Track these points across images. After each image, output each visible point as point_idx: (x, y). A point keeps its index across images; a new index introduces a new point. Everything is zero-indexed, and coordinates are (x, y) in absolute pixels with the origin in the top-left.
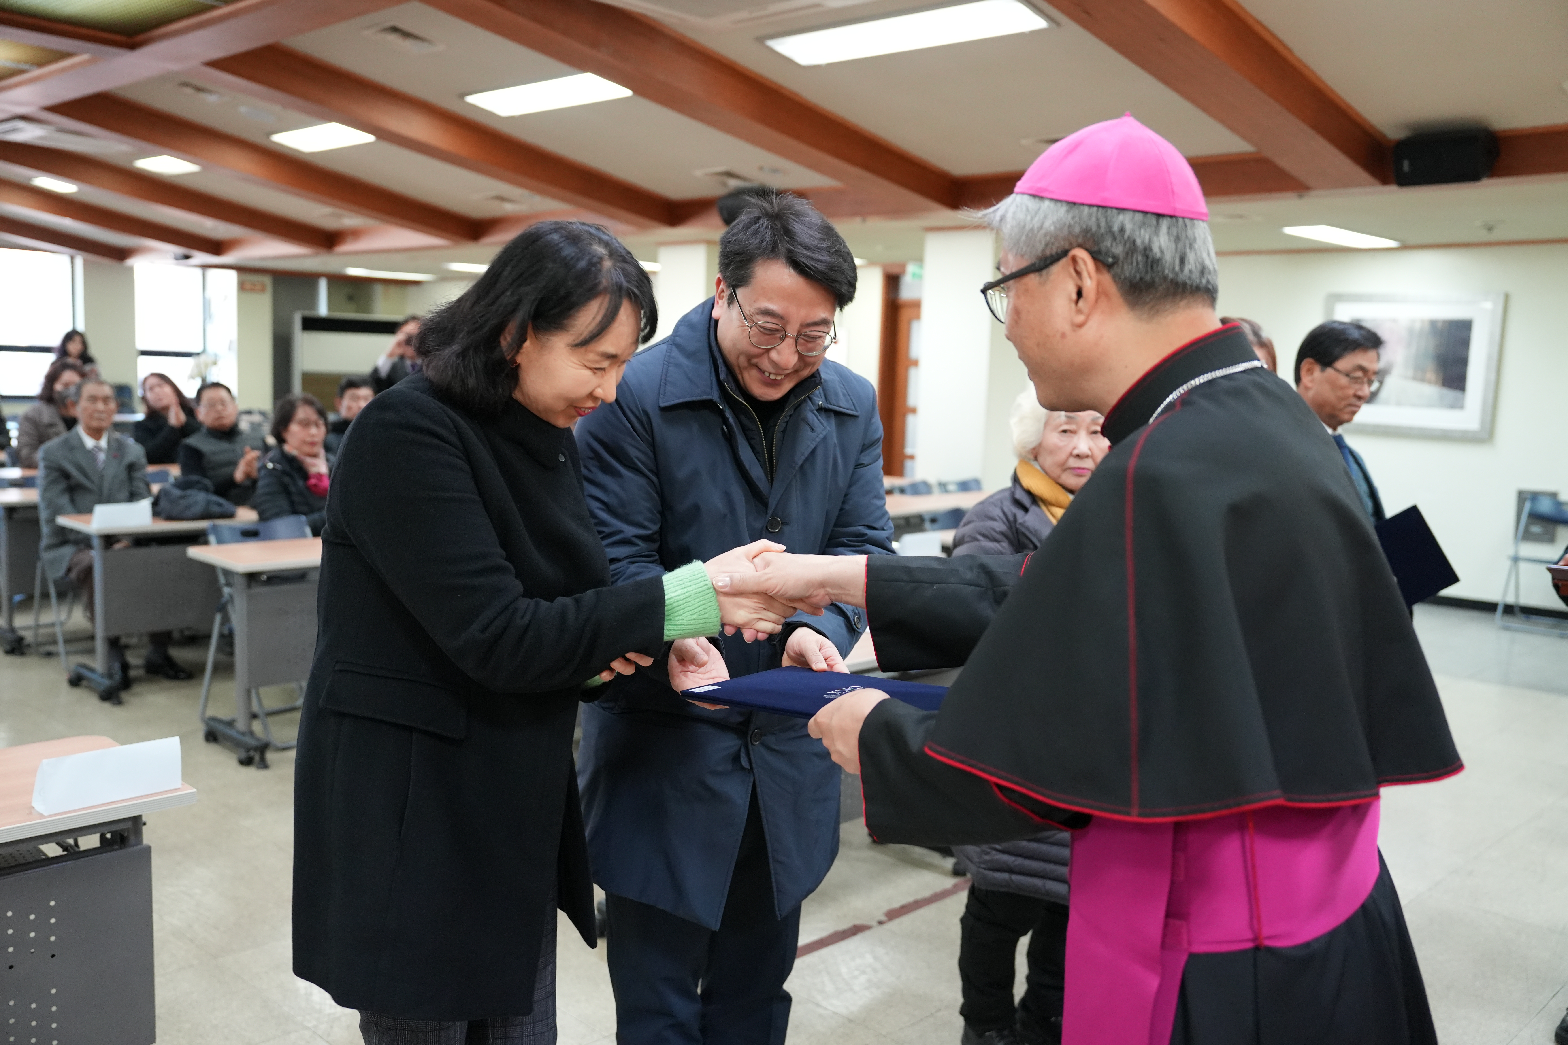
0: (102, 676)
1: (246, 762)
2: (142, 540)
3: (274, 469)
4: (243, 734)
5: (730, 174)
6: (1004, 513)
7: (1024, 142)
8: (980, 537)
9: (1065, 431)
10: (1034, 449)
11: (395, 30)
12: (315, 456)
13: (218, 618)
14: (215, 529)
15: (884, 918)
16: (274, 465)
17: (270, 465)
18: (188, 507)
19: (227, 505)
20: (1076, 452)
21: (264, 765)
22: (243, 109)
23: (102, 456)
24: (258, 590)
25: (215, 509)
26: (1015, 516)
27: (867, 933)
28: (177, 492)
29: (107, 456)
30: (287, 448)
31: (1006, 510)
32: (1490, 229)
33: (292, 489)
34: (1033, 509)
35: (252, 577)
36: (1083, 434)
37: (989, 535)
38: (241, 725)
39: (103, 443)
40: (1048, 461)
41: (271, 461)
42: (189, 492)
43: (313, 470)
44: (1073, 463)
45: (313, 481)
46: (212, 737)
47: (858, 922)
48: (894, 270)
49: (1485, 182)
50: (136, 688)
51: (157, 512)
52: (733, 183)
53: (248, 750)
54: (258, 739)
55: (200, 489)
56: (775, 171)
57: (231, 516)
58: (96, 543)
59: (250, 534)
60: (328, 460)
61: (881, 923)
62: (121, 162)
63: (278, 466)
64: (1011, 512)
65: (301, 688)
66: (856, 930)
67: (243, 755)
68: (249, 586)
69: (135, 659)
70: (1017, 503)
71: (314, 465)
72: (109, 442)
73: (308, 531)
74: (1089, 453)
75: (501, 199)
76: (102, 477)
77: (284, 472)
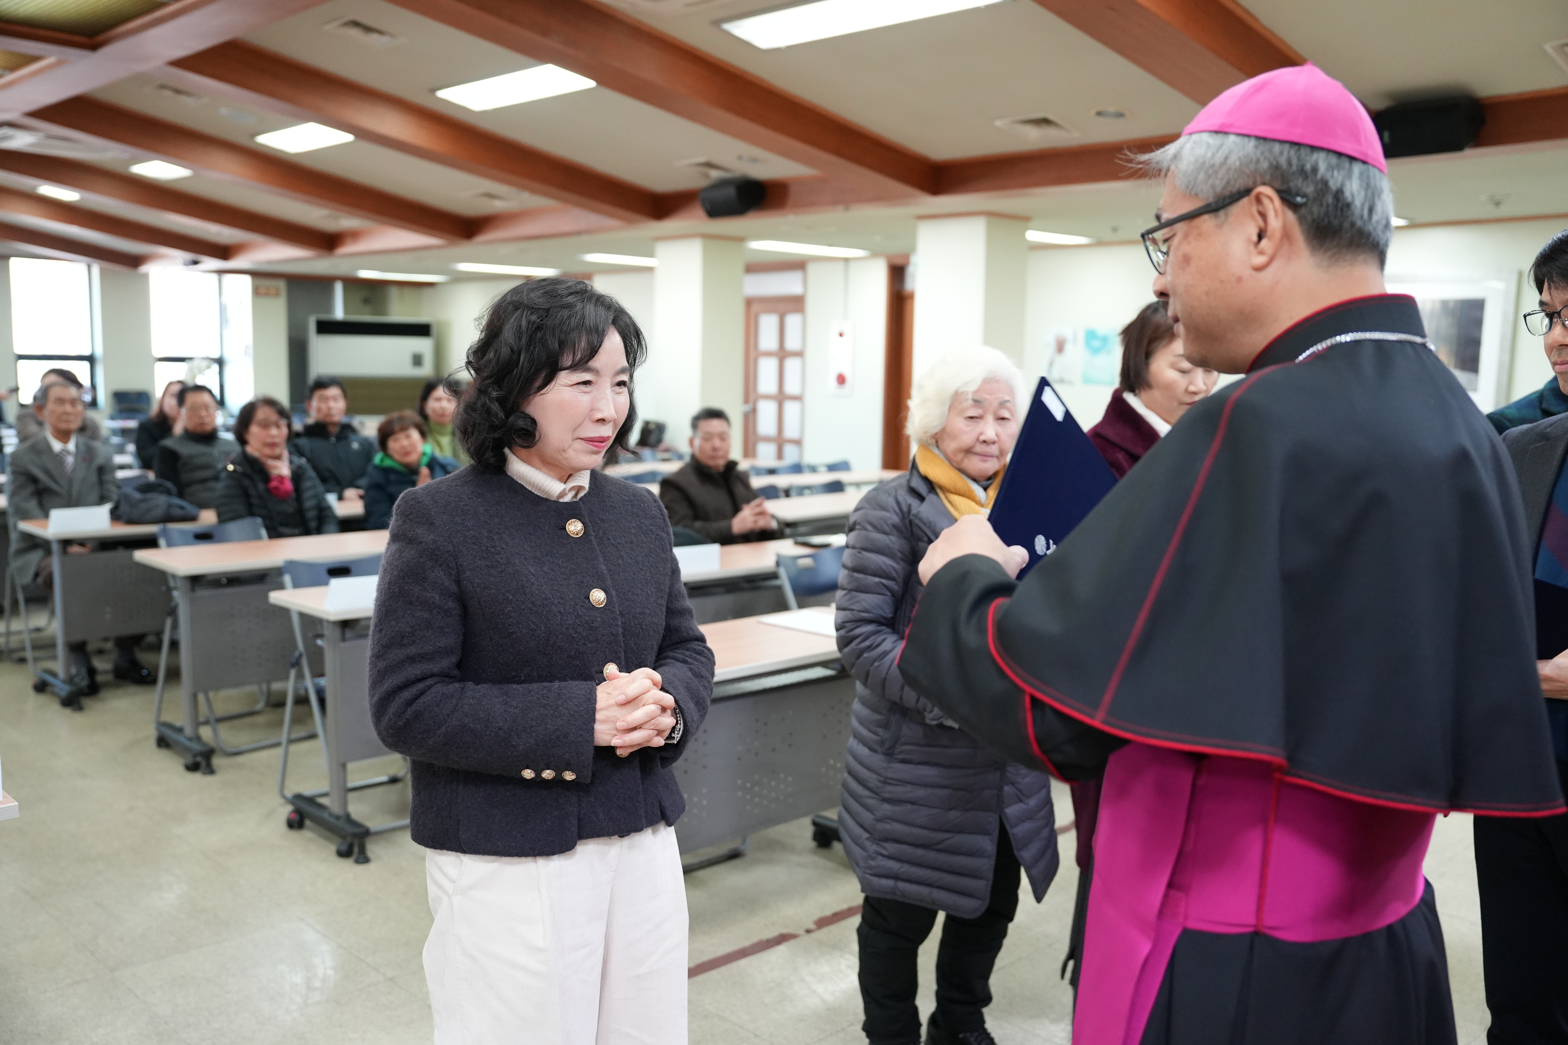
0: (64, 682)
1: (193, 768)
2: (106, 544)
3: (234, 471)
4: (190, 739)
5: (709, 165)
6: (898, 503)
7: (998, 123)
8: (869, 527)
9: (972, 418)
10: (936, 434)
11: (356, 24)
12: (278, 458)
13: (169, 622)
14: (165, 533)
15: (812, 926)
16: (235, 468)
17: (231, 467)
18: (148, 510)
19: (190, 509)
20: (982, 438)
21: (210, 770)
22: (224, 111)
23: (70, 460)
24: (203, 593)
25: (177, 512)
26: (910, 506)
27: (792, 943)
28: (137, 495)
29: (76, 461)
30: (249, 449)
31: (900, 499)
32: (1497, 204)
33: (252, 491)
34: (931, 498)
35: (196, 581)
36: (990, 418)
37: (879, 527)
38: (188, 731)
39: (71, 446)
40: (951, 446)
41: (232, 463)
42: (150, 495)
43: (275, 472)
44: (979, 448)
45: (274, 484)
46: (163, 742)
47: (785, 931)
48: (898, 261)
49: (1468, 152)
50: (104, 694)
51: (116, 516)
52: (715, 174)
53: (195, 756)
54: (204, 744)
55: (162, 492)
56: (754, 160)
57: (193, 518)
58: (55, 548)
59: (204, 537)
60: (291, 462)
61: (808, 931)
62: (117, 168)
63: (239, 468)
64: (906, 502)
65: (261, 691)
66: (782, 939)
67: (190, 760)
68: (193, 590)
69: (102, 665)
70: (914, 492)
71: (276, 468)
72: (77, 446)
73: (264, 532)
74: (996, 439)
75: (491, 196)
76: (70, 481)
77: (244, 475)
